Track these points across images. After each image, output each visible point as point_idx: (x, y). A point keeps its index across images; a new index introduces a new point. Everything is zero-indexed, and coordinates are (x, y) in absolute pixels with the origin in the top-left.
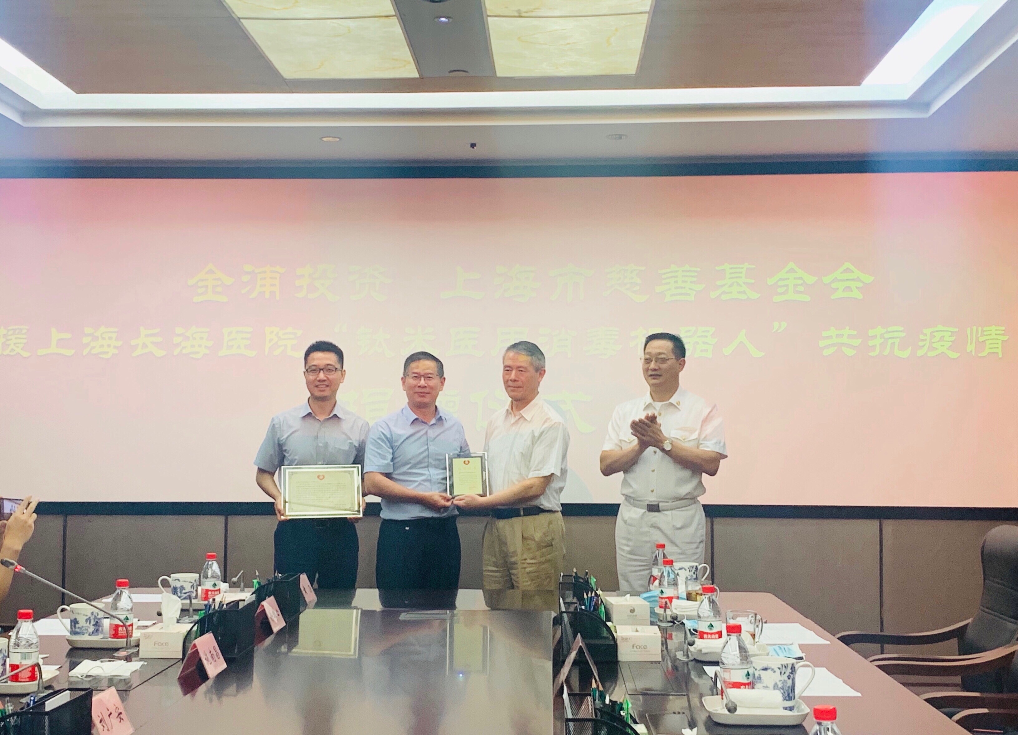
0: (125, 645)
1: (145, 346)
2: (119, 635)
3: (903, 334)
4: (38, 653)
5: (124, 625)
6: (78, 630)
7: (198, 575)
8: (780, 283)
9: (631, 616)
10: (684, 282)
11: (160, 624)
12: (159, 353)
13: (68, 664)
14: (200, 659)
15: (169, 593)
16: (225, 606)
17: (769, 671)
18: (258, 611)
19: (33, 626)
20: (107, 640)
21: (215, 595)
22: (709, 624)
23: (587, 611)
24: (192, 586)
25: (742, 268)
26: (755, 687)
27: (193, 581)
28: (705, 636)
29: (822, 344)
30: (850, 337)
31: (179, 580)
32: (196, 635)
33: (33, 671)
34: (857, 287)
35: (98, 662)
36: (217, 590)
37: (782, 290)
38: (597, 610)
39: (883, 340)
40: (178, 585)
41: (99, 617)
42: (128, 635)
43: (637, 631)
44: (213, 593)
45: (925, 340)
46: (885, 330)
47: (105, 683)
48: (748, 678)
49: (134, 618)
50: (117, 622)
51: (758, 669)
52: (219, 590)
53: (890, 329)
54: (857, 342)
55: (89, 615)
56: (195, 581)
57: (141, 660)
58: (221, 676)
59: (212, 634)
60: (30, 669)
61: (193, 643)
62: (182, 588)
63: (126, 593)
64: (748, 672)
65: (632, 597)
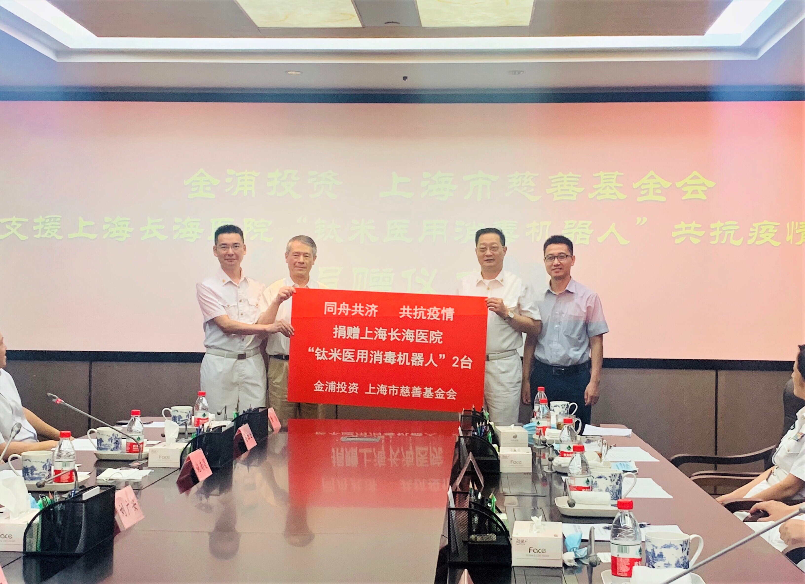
0: (138, 458)
1: (151, 232)
2: (134, 450)
3: (737, 227)
4: (74, 462)
5: (137, 443)
6: (103, 447)
7: (192, 407)
8: (643, 187)
9: (514, 440)
10: (568, 185)
11: (164, 443)
12: (162, 237)
13: (95, 471)
14: (193, 469)
15: (170, 420)
16: (211, 430)
17: (603, 478)
18: (236, 434)
19: (71, 443)
20: (124, 454)
21: (205, 422)
22: (567, 446)
23: (479, 437)
24: (187, 416)
25: (613, 175)
26: (593, 490)
27: (188, 412)
28: (565, 455)
29: (674, 234)
30: (696, 229)
31: (177, 411)
32: (190, 450)
33: (71, 475)
34: (702, 191)
35: (118, 470)
36: (206, 419)
37: (645, 192)
38: (486, 435)
39: (721, 232)
40: (177, 414)
41: (118, 437)
42: (140, 450)
43: (515, 451)
44: (203, 421)
45: (755, 232)
46: (723, 224)
47: (123, 484)
48: (588, 484)
49: (145, 438)
50: (132, 441)
51: (595, 477)
52: (208, 419)
53: (727, 223)
54: (701, 233)
55: (111, 436)
56: (190, 412)
57: (150, 468)
58: (208, 480)
59: (201, 450)
60: (69, 473)
61: (188, 456)
62: (180, 417)
63: (138, 420)
64: (588, 480)
65: (515, 427)
